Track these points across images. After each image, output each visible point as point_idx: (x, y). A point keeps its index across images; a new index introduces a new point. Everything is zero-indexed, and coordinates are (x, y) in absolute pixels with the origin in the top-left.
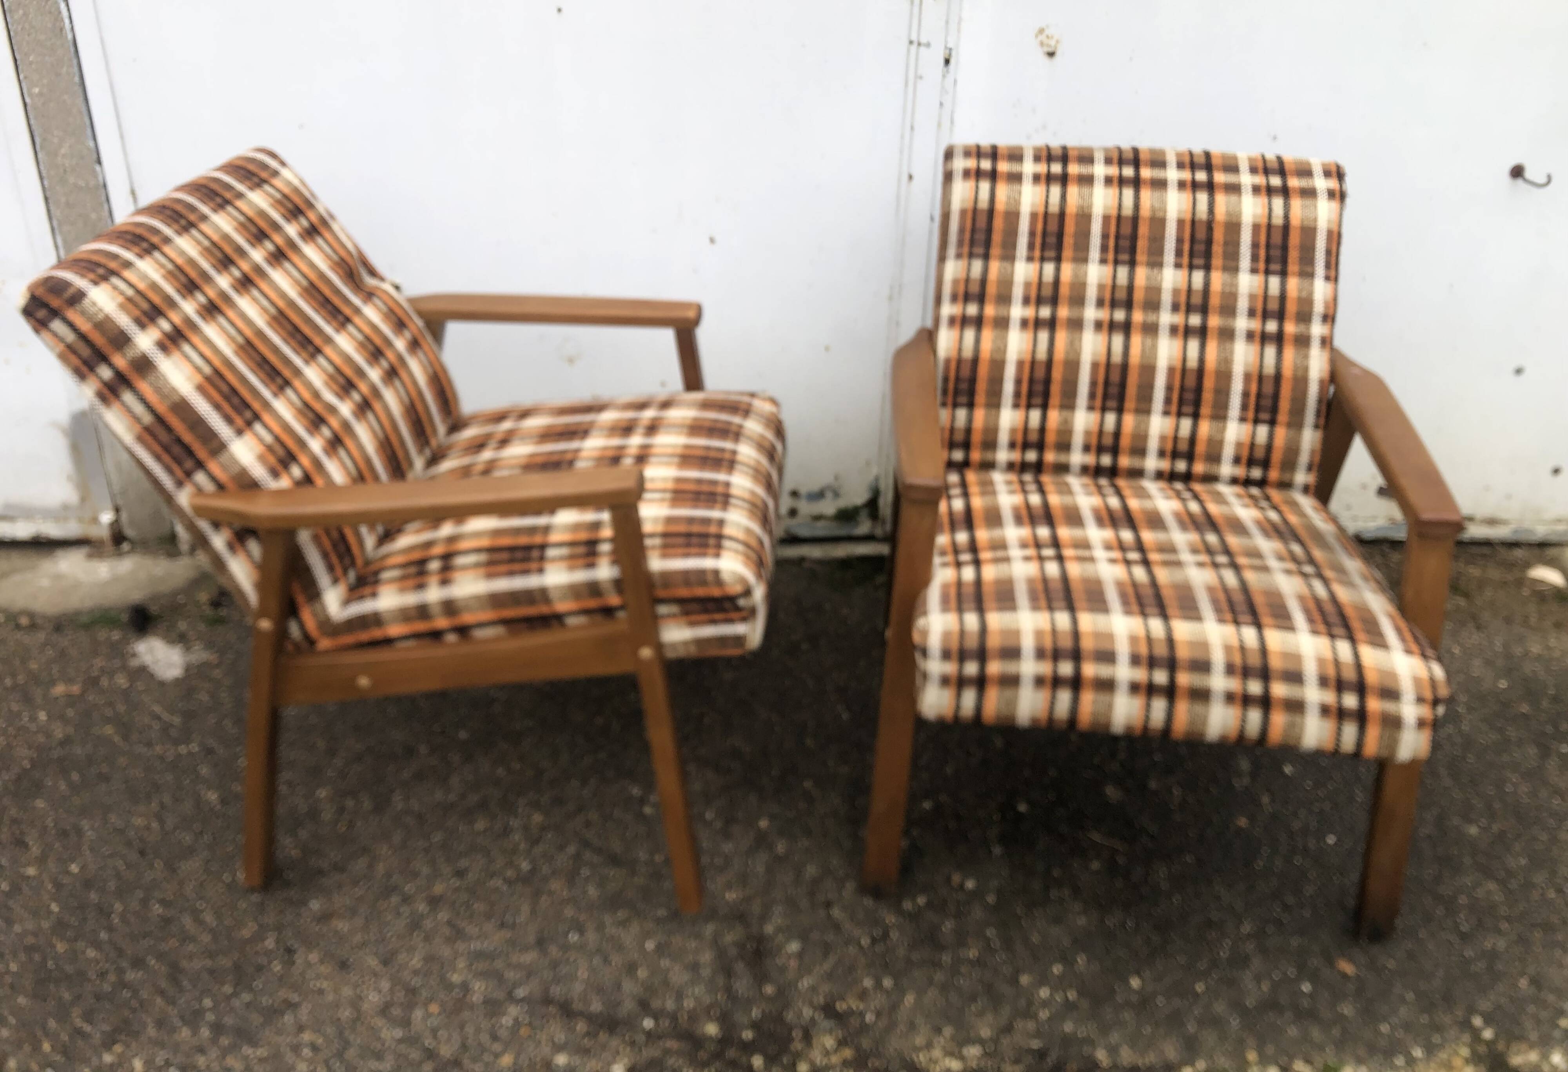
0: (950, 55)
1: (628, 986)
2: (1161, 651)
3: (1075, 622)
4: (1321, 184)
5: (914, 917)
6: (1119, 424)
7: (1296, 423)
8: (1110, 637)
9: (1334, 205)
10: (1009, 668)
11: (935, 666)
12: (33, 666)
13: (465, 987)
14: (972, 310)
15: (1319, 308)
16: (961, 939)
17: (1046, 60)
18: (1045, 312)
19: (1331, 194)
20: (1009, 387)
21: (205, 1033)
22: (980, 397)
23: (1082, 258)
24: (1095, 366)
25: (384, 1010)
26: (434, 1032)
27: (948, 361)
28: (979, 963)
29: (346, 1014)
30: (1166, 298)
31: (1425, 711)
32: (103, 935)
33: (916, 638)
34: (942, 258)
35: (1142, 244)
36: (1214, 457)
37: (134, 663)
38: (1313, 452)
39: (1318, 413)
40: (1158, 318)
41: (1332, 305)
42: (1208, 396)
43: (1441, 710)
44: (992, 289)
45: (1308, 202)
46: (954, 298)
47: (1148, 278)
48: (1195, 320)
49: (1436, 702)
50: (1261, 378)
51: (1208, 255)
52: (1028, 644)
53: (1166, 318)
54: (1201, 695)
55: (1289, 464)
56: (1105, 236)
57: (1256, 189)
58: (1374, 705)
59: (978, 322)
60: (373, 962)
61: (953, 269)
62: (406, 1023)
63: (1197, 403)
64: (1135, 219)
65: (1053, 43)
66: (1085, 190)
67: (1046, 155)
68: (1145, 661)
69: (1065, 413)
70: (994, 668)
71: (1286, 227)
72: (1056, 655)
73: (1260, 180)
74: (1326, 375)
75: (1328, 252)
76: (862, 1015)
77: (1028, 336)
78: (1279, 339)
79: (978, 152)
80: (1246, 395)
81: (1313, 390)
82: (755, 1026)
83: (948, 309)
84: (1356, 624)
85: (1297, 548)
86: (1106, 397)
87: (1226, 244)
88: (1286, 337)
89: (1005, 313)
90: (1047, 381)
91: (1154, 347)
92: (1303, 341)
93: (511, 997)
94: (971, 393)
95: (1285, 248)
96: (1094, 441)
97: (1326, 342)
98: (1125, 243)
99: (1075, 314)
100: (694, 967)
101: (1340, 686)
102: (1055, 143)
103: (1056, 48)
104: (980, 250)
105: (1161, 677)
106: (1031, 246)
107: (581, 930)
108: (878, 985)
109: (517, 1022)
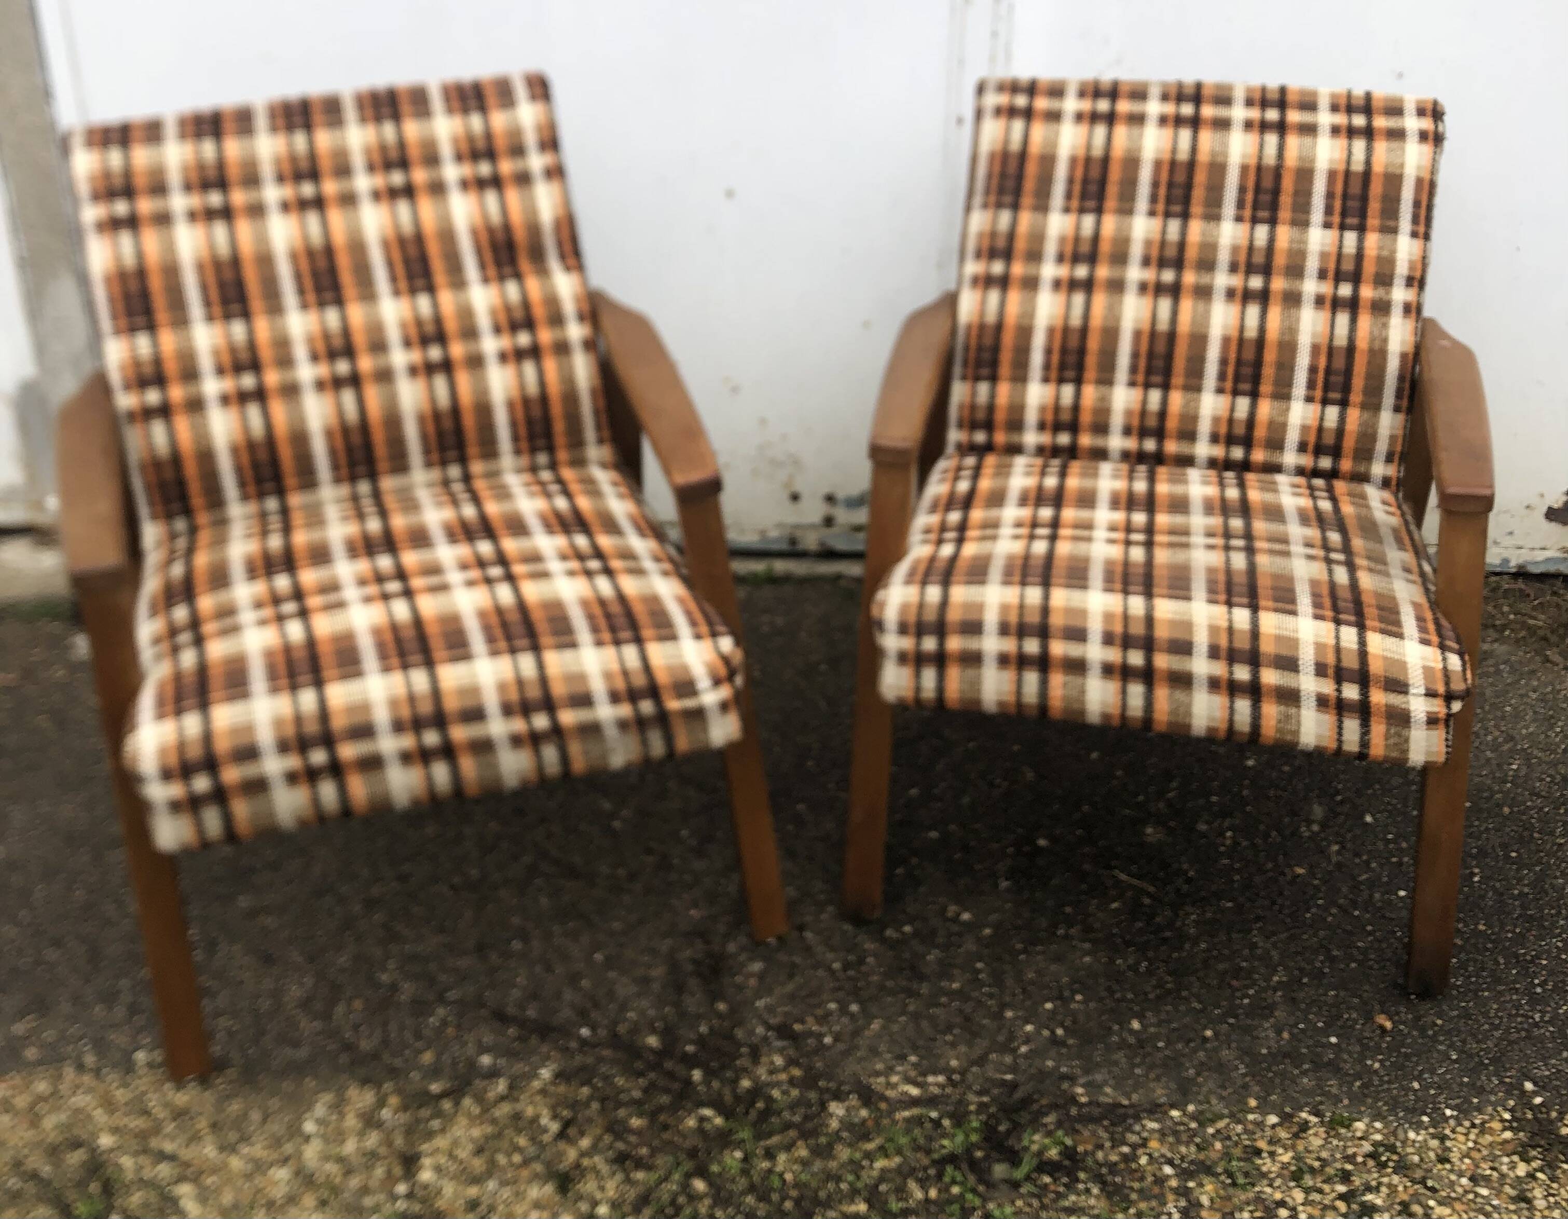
1: (568, 995)
2: (1138, 629)
3: (1046, 597)
4: (1412, 123)
5: (893, 945)
6: (1164, 402)
7: (1372, 405)
8: (1083, 613)
9: (1427, 149)
10: (971, 644)
11: (892, 642)
13: (394, 988)
14: (997, 268)
15: (1402, 269)
16: (945, 969)
18: (1082, 272)
19: (1423, 136)
20: (1037, 358)
21: (120, 1012)
22: (1005, 369)
23: (1126, 209)
24: (1137, 334)
25: (305, 1004)
26: (356, 1027)
27: (969, 327)
28: (960, 994)
29: (265, 1004)
30: (1224, 257)
31: (1437, 707)
32: (24, 915)
33: (875, 611)
34: (968, 209)
35: (1198, 194)
36: (1276, 444)
37: (71, 656)
38: (1393, 438)
39: (1399, 395)
40: (1213, 279)
41: (1419, 266)
42: (1268, 371)
43: (1456, 706)
44: (1020, 245)
45: (1395, 145)
46: (978, 255)
47: (1203, 234)
48: (1256, 282)
49: (1449, 698)
50: (1331, 350)
51: (1274, 206)
52: (991, 619)
53: (1222, 280)
54: (1182, 680)
55: (1365, 453)
56: (1155, 185)
57: (1335, 130)
58: (1378, 697)
59: (1003, 282)
60: (296, 957)
61: (979, 221)
62: (327, 1016)
63: (1256, 379)
64: (1191, 164)
66: (1135, 131)
67: (1093, 91)
68: (1118, 641)
69: (1103, 389)
70: (954, 644)
71: (1367, 175)
72: (1022, 631)
73: (1341, 119)
74: (1410, 348)
75: (1417, 204)
76: (820, 1036)
77: (1061, 298)
78: (1353, 305)
79: (1014, 87)
80: (1313, 370)
81: (1393, 366)
82: (701, 1041)
83: (972, 268)
84: (1370, 612)
85: (1335, 537)
86: (1149, 371)
87: (1296, 193)
88: (1362, 303)
89: (1035, 272)
90: (1082, 351)
91: (1207, 315)
92: (1382, 308)
93: (441, 999)
94: (994, 364)
95: (1364, 199)
96: (1136, 422)
97: (1413, 310)
98: (1178, 192)
99: (1116, 273)
100: (645, 981)
101: (1340, 675)
102: (1107, 76)
104: (1008, 199)
105: (1136, 658)
106: (1069, 196)
107: (525, 938)
108: (844, 1010)
109: (444, 1023)
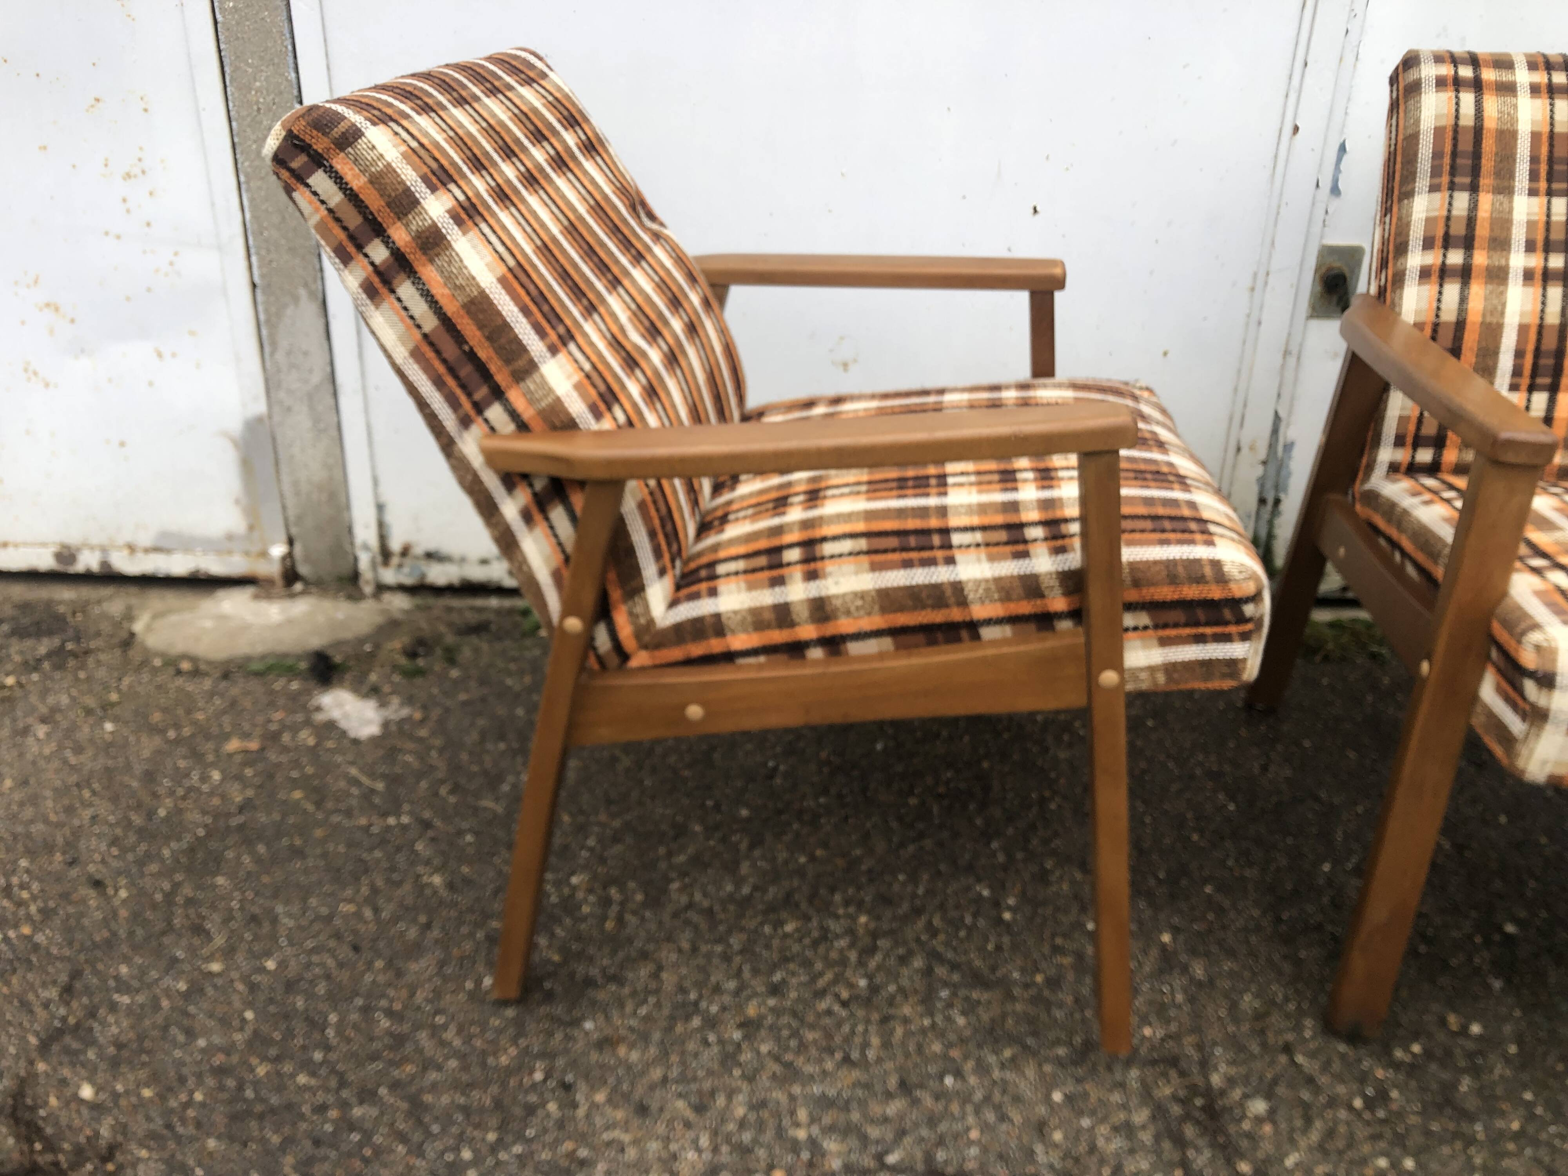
1: (1043, 1154)
12: (200, 716)
13: (816, 1148)
14: (1455, 258)
16: (1490, 1103)
18: (1557, 261)
20: (1506, 362)
27: (1419, 324)
28: (1526, 1138)
37: (321, 718)
44: (1483, 230)
46: (1428, 243)
59: (1465, 274)
61: (1424, 206)
77: (1534, 291)
79: (1452, 59)
83: (1418, 259)
89: (1503, 262)
90: (1557, 354)
100: (1127, 1129)
104: (1464, 181)
106: (1533, 175)
107: (958, 1071)
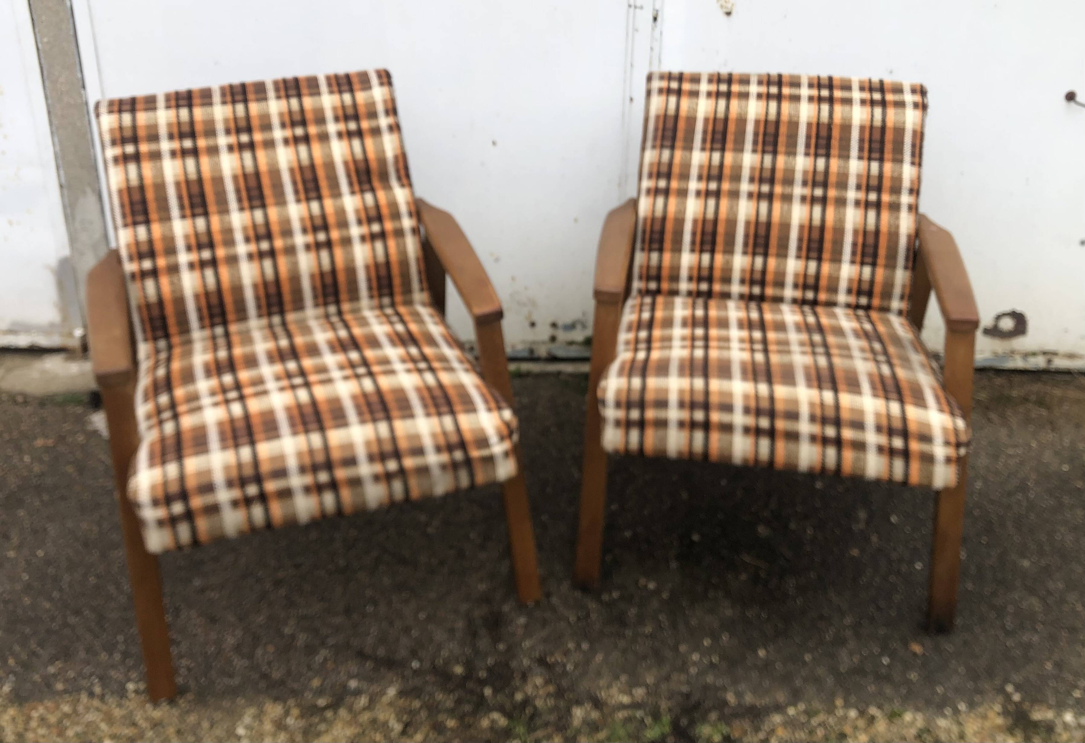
0: (657, 14)
1: (404, 641)
2: (765, 404)
3: (707, 384)
4: (909, 98)
6: (765, 264)
7: (891, 265)
8: (730, 395)
9: (918, 113)
10: (660, 414)
11: (611, 413)
12: (23, 427)
13: (293, 637)
14: (662, 184)
15: (906, 184)
16: (641, 620)
17: (725, 18)
18: (713, 186)
19: (916, 105)
20: (687, 238)
21: (117, 657)
22: (668, 244)
23: (739, 149)
24: (748, 223)
25: (237, 648)
26: (269, 663)
27: (645, 219)
28: (651, 636)
29: (212, 649)
30: (799, 177)
31: (951, 452)
32: (55, 594)
33: (599, 394)
34: (643, 149)
35: (782, 139)
36: (833, 289)
37: (90, 428)
38: (904, 286)
39: (907, 259)
40: (792, 190)
41: (916, 182)
42: (828, 245)
43: (963, 451)
44: (676, 170)
45: (899, 110)
46: (650, 176)
47: (786, 163)
48: (819, 192)
49: (958, 445)
50: (865, 233)
51: (828, 147)
52: (673, 398)
53: (798, 190)
54: (793, 436)
55: (887, 294)
56: (756, 134)
57: (863, 102)
58: (915, 446)
59: (666, 192)
60: (232, 618)
61: (650, 156)
62: (251, 656)
63: (820, 250)
64: (777, 122)
65: (729, 5)
66: (743, 103)
67: (717, 79)
68: (753, 411)
69: (727, 257)
70: (650, 414)
71: (883, 128)
72: (693, 406)
73: (866, 95)
74: (912, 231)
75: (914, 146)
76: (564, 666)
77: (701, 202)
78: (878, 205)
79: (670, 77)
80: (855, 245)
81: (903, 242)
82: (490, 670)
83: (646, 184)
84: (906, 392)
85: (877, 346)
86: (755, 245)
87: (841, 139)
88: (883, 204)
89: (685, 186)
90: (714, 234)
91: (789, 212)
92: (895, 207)
93: (323, 644)
94: (661, 241)
95: (882, 142)
96: (748, 276)
97: (913, 208)
98: (770, 139)
99: (734, 187)
100: (452, 631)
101: (891, 432)
102: (724, 71)
103: (732, 9)
104: (668, 143)
105: (764, 423)
106: (704, 141)
107: (375, 603)
108: (578, 646)
109: (326, 660)
